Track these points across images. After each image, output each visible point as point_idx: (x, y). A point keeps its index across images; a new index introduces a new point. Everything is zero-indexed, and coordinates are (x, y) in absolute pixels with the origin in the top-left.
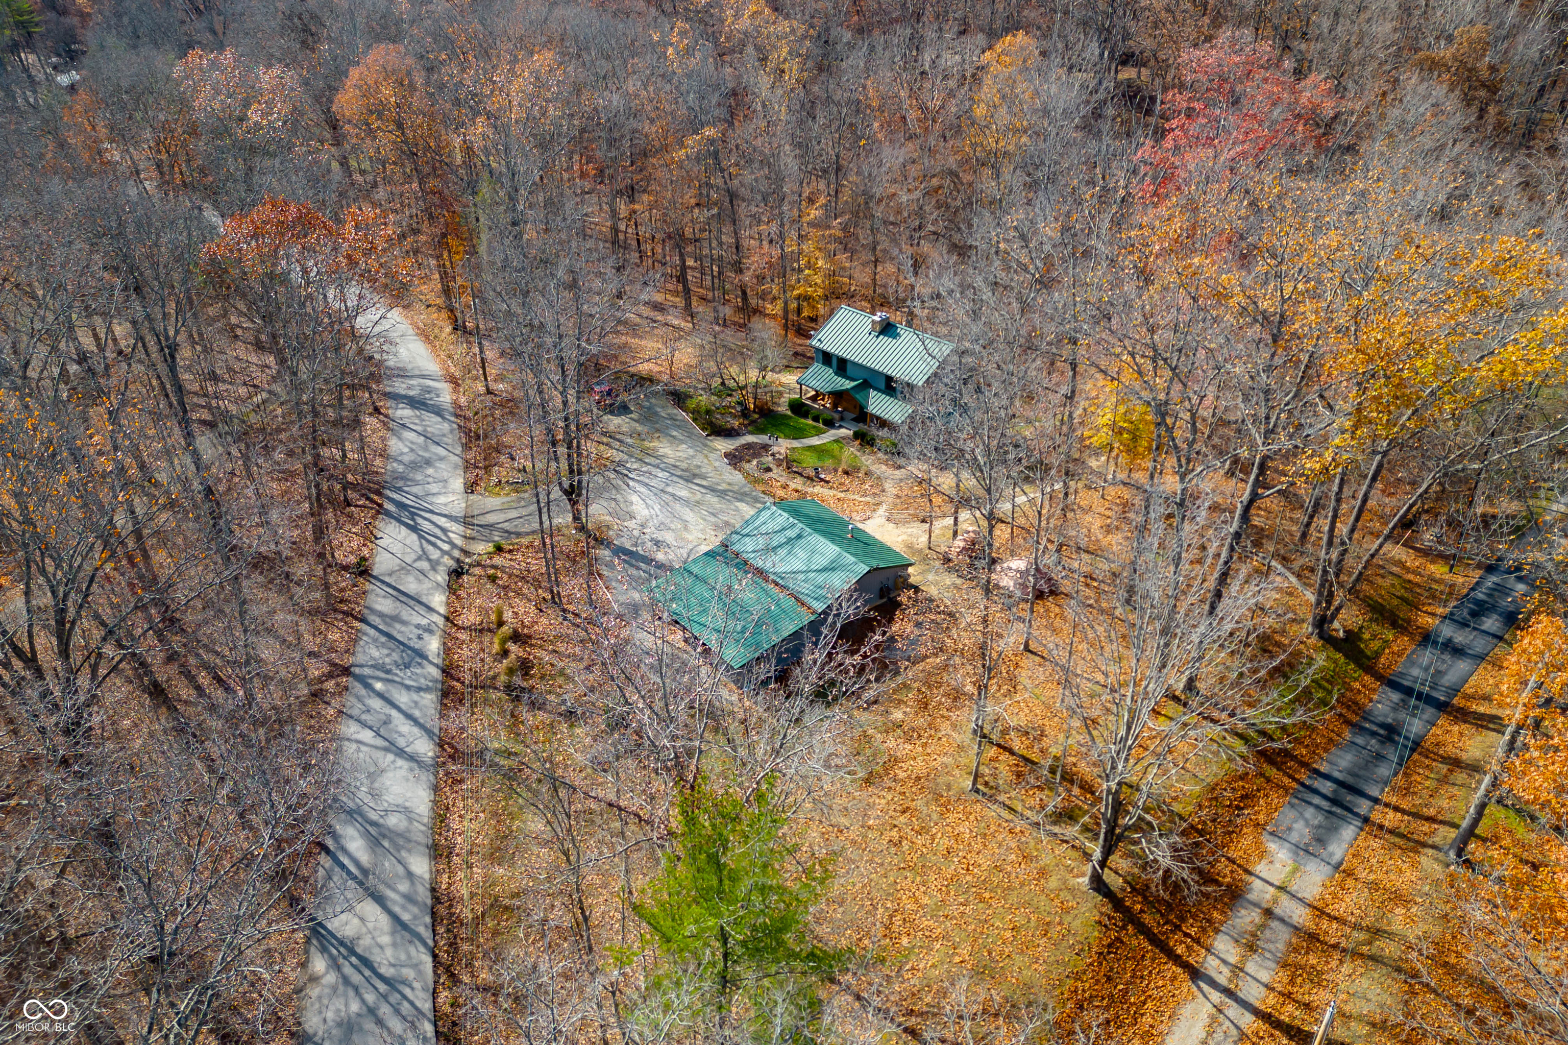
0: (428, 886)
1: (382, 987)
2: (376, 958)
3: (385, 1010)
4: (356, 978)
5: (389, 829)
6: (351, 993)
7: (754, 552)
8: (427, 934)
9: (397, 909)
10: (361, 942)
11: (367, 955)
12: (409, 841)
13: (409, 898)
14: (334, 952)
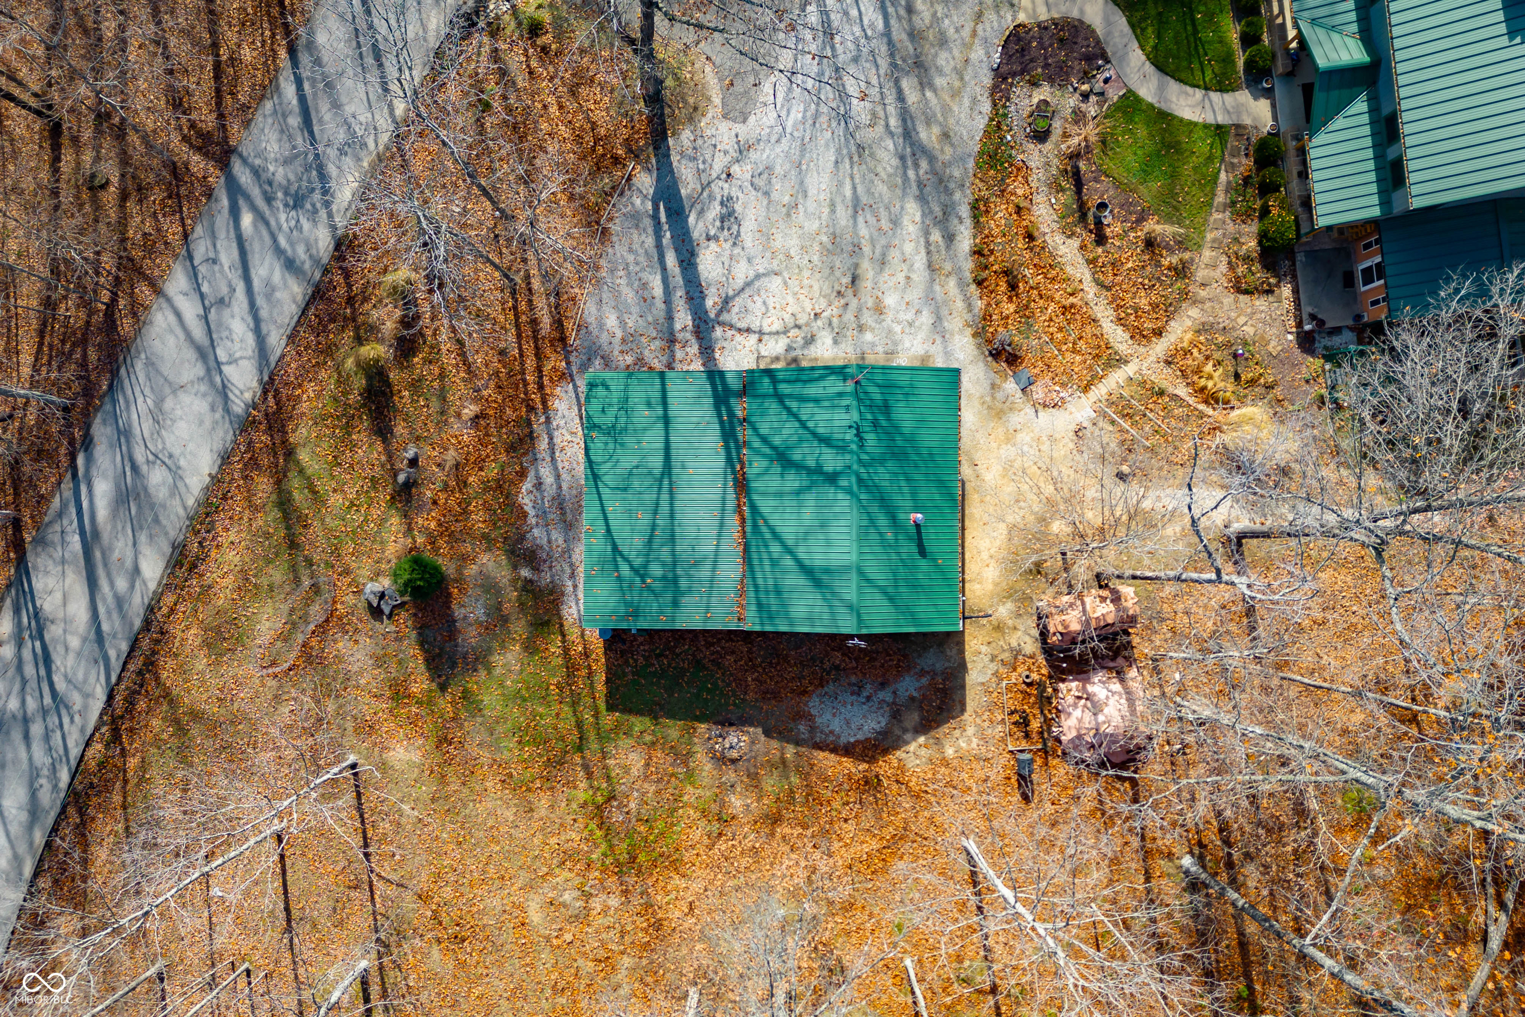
0: (146, 601)
1: (48, 700)
2: (57, 660)
3: (37, 729)
4: (29, 670)
5: (145, 489)
6: (17, 687)
7: (764, 440)
8: (116, 666)
9: (102, 610)
10: (53, 628)
11: (51, 649)
12: (156, 520)
13: (120, 602)
14: (25, 620)
